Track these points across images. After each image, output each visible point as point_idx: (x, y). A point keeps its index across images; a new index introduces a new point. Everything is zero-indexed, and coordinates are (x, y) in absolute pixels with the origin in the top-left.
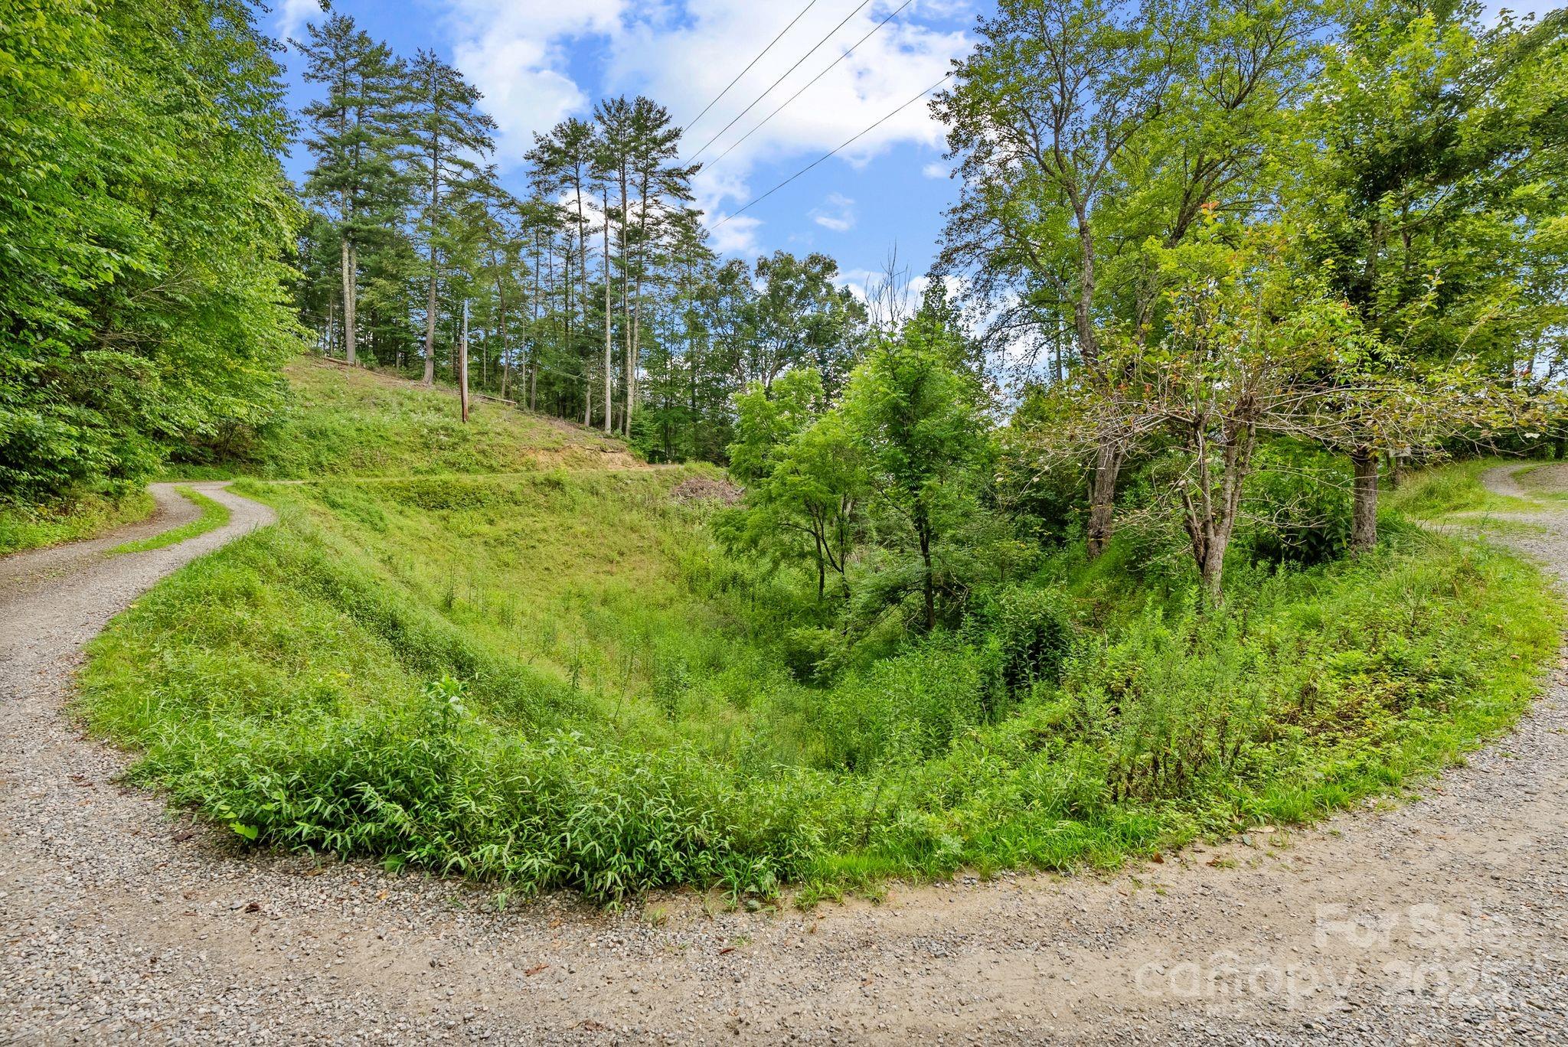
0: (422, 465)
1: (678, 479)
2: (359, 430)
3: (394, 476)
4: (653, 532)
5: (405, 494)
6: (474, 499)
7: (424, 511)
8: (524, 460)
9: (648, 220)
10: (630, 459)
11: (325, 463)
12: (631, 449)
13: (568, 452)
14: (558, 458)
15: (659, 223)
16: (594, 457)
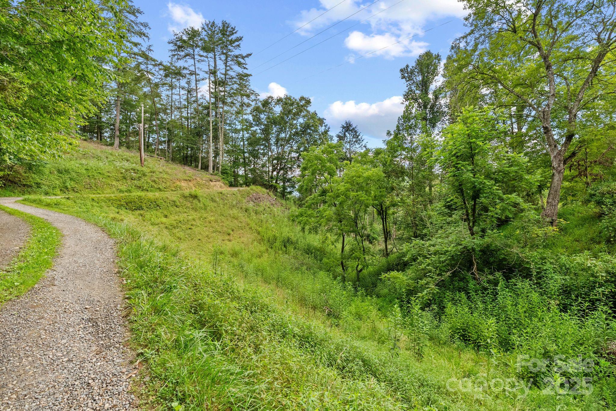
0: (124, 188)
1: (248, 193)
2: (86, 169)
3: (109, 193)
4: (243, 218)
5: (118, 203)
6: (155, 205)
7: (130, 212)
8: (175, 185)
9: (227, 77)
10: (223, 185)
11: (69, 187)
12: (223, 180)
13: (195, 182)
14: (191, 184)
15: (233, 78)
16: (207, 184)
